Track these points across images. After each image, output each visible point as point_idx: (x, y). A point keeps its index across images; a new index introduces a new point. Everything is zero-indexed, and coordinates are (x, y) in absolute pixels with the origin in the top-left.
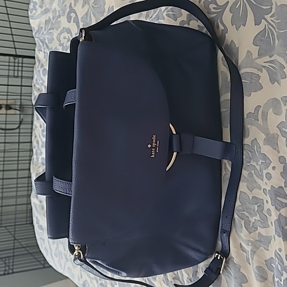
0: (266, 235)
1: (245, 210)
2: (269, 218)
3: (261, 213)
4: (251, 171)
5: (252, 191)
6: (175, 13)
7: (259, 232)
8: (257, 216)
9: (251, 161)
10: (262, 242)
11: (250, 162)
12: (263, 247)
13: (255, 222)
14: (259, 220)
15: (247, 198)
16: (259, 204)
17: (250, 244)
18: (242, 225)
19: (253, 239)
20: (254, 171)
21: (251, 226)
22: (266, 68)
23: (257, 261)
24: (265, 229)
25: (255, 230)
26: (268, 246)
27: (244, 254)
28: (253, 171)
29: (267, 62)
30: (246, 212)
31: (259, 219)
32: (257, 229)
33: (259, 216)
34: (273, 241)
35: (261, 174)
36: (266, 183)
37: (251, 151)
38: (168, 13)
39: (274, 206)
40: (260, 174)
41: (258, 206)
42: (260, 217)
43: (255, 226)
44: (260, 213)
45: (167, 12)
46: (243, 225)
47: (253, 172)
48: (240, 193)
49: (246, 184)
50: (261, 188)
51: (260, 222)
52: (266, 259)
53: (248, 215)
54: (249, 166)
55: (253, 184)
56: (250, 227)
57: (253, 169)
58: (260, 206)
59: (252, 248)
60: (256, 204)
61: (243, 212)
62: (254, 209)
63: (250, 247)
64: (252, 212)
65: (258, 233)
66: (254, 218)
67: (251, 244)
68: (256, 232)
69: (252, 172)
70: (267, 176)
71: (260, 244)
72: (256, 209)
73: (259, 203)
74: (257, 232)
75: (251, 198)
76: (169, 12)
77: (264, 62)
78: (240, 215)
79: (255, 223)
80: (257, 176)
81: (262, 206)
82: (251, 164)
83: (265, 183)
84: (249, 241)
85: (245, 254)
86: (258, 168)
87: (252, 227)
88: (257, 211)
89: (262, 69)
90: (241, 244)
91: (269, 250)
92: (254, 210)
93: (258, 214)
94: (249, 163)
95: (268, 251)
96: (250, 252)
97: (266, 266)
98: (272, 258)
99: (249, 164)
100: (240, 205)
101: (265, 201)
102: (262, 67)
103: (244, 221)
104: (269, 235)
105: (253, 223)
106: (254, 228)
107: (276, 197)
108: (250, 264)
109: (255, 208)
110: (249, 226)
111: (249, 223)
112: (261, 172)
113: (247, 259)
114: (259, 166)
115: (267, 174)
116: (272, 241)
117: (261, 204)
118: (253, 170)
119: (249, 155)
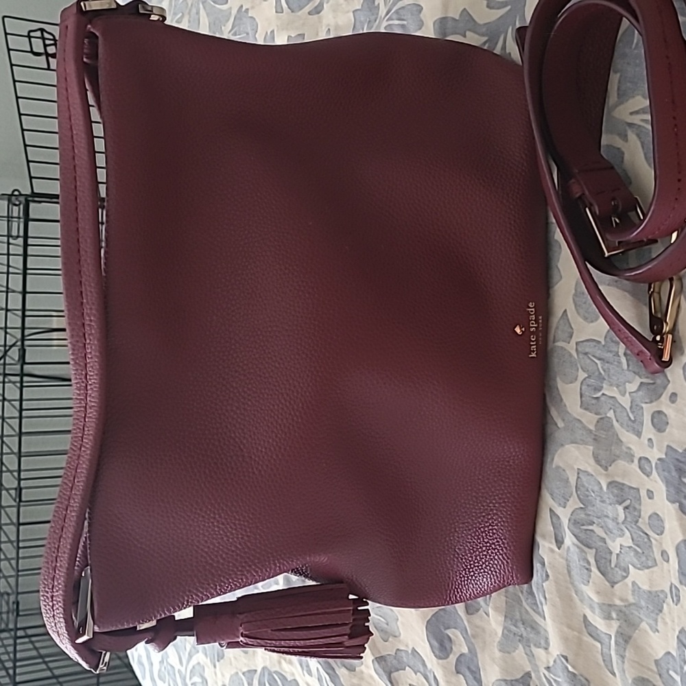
0: (649, 589)
1: (595, 521)
2: (656, 540)
3: (634, 526)
4: (606, 414)
5: (610, 468)
6: (405, 22)
7: (633, 580)
8: (626, 535)
9: (604, 385)
10: (641, 608)
11: (600, 389)
12: (647, 624)
13: (620, 552)
14: (630, 547)
15: (596, 488)
16: (628, 502)
17: (614, 615)
18: (589, 563)
19: (622, 600)
20: (614, 412)
21: (613, 566)
22: (634, 129)
23: (635, 662)
24: (646, 571)
25: (625, 574)
26: (656, 621)
27: (597, 647)
28: (612, 411)
29: (637, 112)
30: (598, 525)
31: (631, 544)
32: (626, 570)
33: (630, 536)
34: (668, 605)
35: (635, 417)
36: (650, 440)
37: (602, 357)
38: (391, 22)
39: (678, 504)
40: (633, 418)
41: (626, 508)
42: (633, 540)
43: (622, 565)
44: (632, 527)
45: (387, 20)
46: (592, 561)
47: (611, 414)
48: (578, 473)
49: (591, 448)
50: (633, 456)
51: (632, 554)
52: (657, 658)
53: (604, 535)
54: (597, 398)
55: (613, 448)
56: (612, 568)
57: (610, 406)
58: (631, 509)
59: (620, 627)
60: (620, 504)
61: (590, 527)
62: (615, 516)
63: (615, 625)
64: (611, 524)
65: (630, 585)
66: (619, 541)
67: (617, 615)
68: (626, 580)
69: (608, 415)
70: (655, 420)
71: (639, 615)
72: (622, 516)
73: (628, 499)
74: (629, 581)
75: (605, 487)
76: (392, 20)
77: (631, 114)
78: (582, 536)
79: (622, 555)
80: (622, 425)
81: (635, 509)
82: (603, 394)
83: (646, 442)
84: (610, 605)
85: (599, 645)
86: (625, 401)
87: (616, 566)
88: (623, 523)
89: (626, 131)
90: (585, 617)
91: (658, 631)
92: (615, 519)
93: (628, 529)
94: (600, 391)
95: (657, 633)
96: (616, 636)
97: (658, 677)
98: (669, 653)
99: (599, 395)
100: (581, 508)
101: (643, 493)
102: (627, 128)
103: (594, 550)
104: (657, 589)
105: (618, 554)
106: (620, 569)
107: (680, 477)
108: (614, 674)
109: (618, 515)
110: (608, 564)
111: (608, 556)
112: (633, 412)
113: (604, 661)
114: (627, 394)
115: (656, 415)
116: (665, 605)
117: (633, 502)
118: (611, 408)
119: (598, 369)
